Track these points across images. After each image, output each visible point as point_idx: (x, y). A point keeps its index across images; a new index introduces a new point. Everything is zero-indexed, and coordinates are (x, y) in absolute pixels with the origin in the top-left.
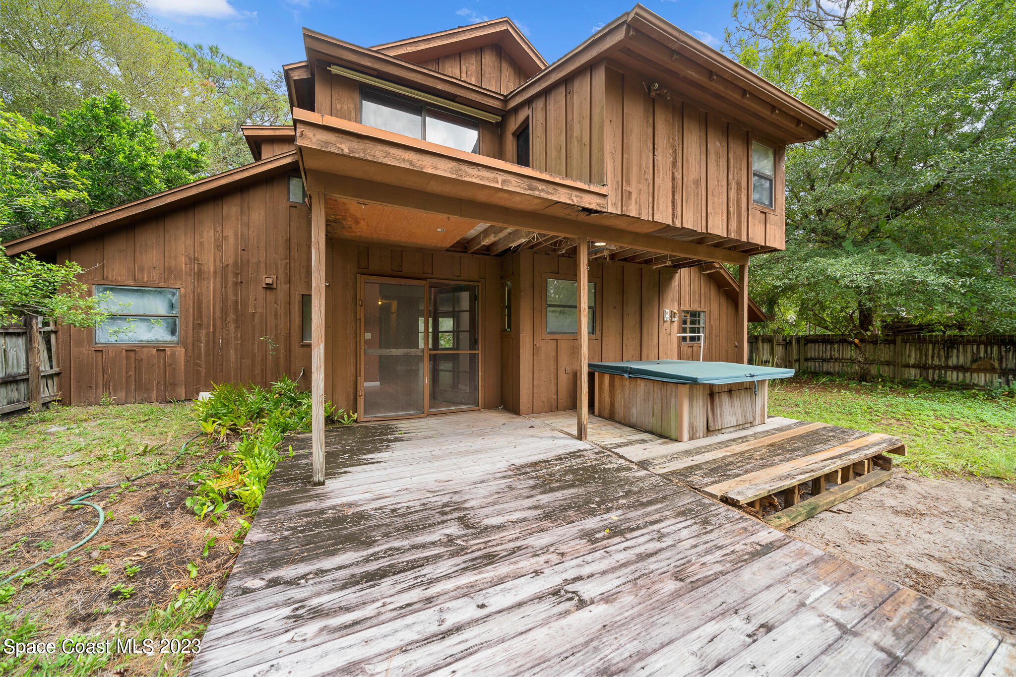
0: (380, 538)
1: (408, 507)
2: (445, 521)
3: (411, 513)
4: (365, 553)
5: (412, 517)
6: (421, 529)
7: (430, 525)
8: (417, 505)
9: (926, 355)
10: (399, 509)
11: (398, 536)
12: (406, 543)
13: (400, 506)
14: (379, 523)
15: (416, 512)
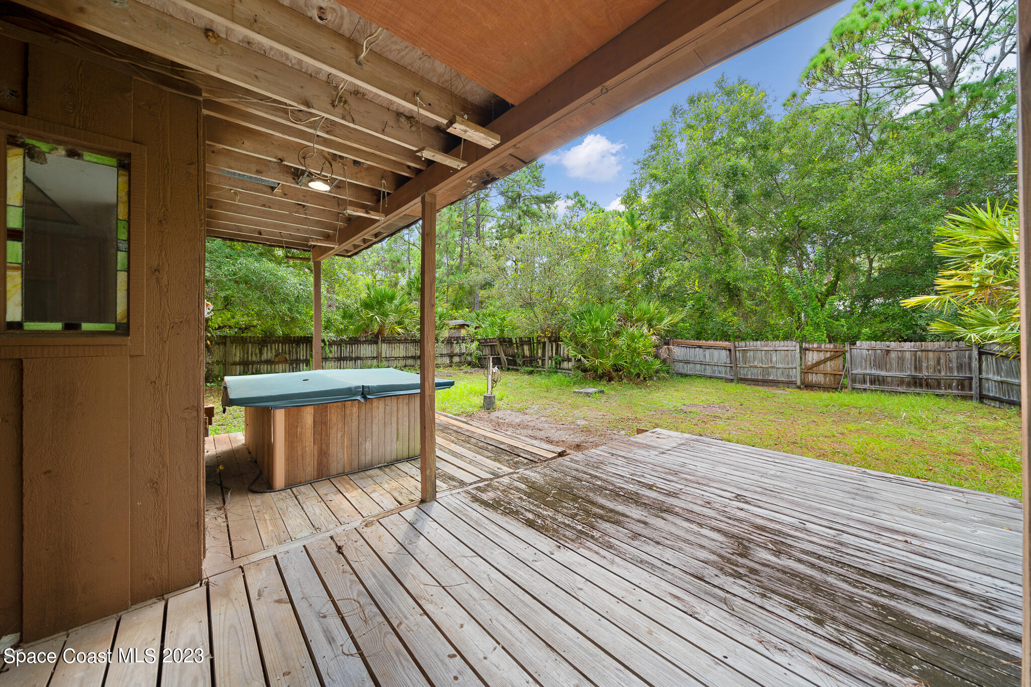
0: (864, 604)
1: (791, 610)
2: (763, 565)
3: (795, 601)
4: (893, 603)
5: (799, 595)
6: (800, 578)
7: (785, 573)
8: (775, 604)
9: (248, 353)
10: (809, 617)
11: (837, 590)
12: (831, 579)
13: (802, 622)
14: (857, 621)
15: (786, 597)
